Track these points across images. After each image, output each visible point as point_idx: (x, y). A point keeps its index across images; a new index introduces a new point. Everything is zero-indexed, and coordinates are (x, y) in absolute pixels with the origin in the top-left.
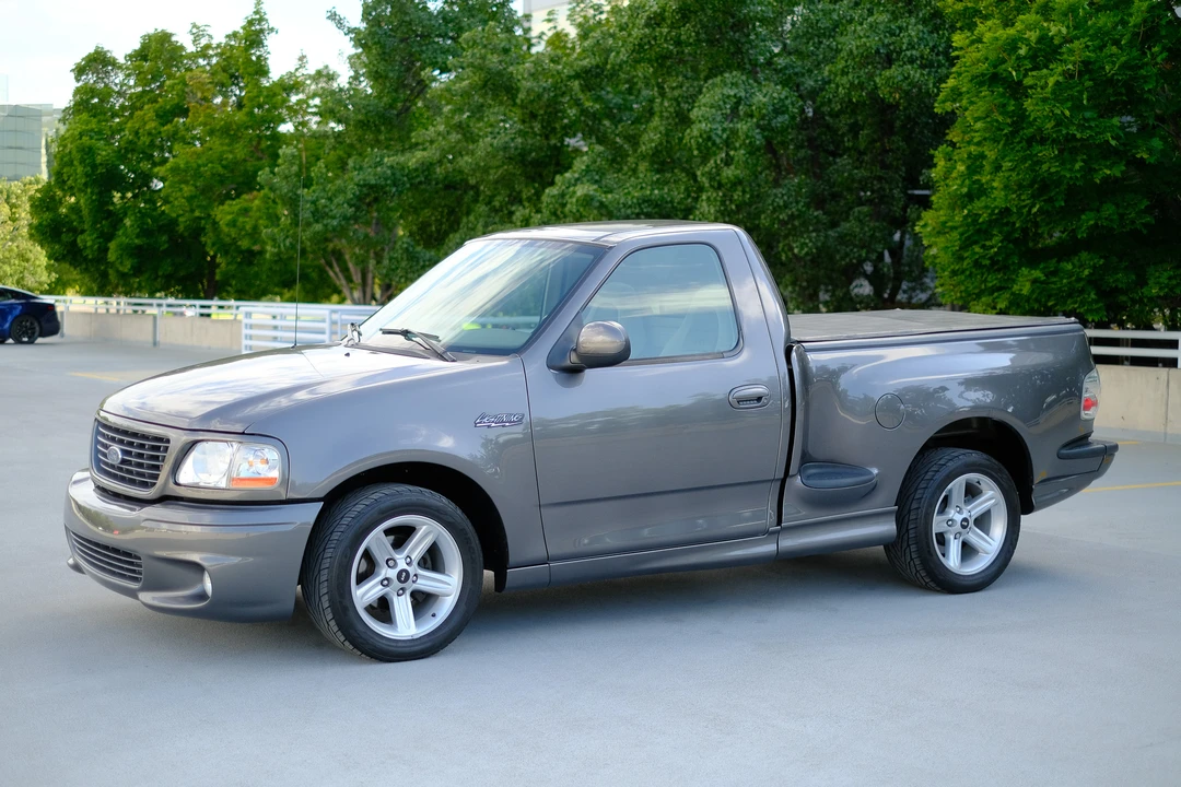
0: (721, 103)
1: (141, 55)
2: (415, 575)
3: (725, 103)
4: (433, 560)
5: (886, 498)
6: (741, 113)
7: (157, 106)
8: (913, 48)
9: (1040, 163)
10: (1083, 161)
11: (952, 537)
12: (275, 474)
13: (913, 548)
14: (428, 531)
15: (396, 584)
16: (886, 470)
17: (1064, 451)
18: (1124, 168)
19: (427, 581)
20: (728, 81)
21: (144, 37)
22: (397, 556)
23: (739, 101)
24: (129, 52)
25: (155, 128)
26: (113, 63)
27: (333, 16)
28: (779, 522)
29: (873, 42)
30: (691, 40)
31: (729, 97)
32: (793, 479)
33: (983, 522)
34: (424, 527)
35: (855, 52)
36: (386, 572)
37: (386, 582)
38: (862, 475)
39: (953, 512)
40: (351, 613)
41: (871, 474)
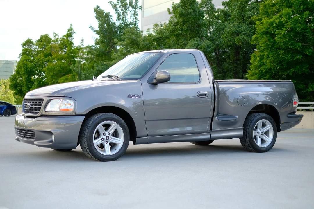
0: (193, 45)
1: (40, 40)
2: (111, 138)
3: (194, 45)
4: (115, 134)
5: (240, 125)
6: (199, 48)
7: (44, 53)
8: (245, 31)
9: (279, 55)
10: (291, 54)
11: (258, 137)
12: (73, 108)
13: (248, 139)
14: (114, 126)
15: (105, 140)
16: (241, 117)
17: (288, 115)
18: (302, 57)
19: (114, 140)
20: (195, 40)
21: (41, 36)
22: (106, 132)
23: (198, 45)
24: (37, 40)
25: (44, 59)
26: (33, 43)
27: (91, 27)
28: (211, 129)
29: (234, 29)
30: (186, 29)
31: (195, 44)
32: (215, 118)
33: (267, 133)
34: (114, 124)
35: (229, 32)
36: (103, 137)
37: (103, 140)
38: (233, 118)
39: (259, 130)
40: (93, 147)
41: (236, 117)
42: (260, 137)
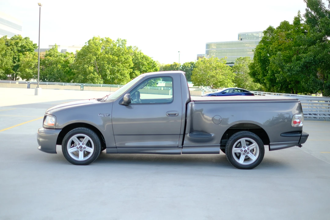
5: (217, 142)
12: (54, 123)
16: (217, 134)
17: (282, 135)
21: (281, 23)
24: (277, 27)
26: (273, 30)
28: (183, 145)
32: (187, 135)
41: (211, 135)
42: (244, 154)
